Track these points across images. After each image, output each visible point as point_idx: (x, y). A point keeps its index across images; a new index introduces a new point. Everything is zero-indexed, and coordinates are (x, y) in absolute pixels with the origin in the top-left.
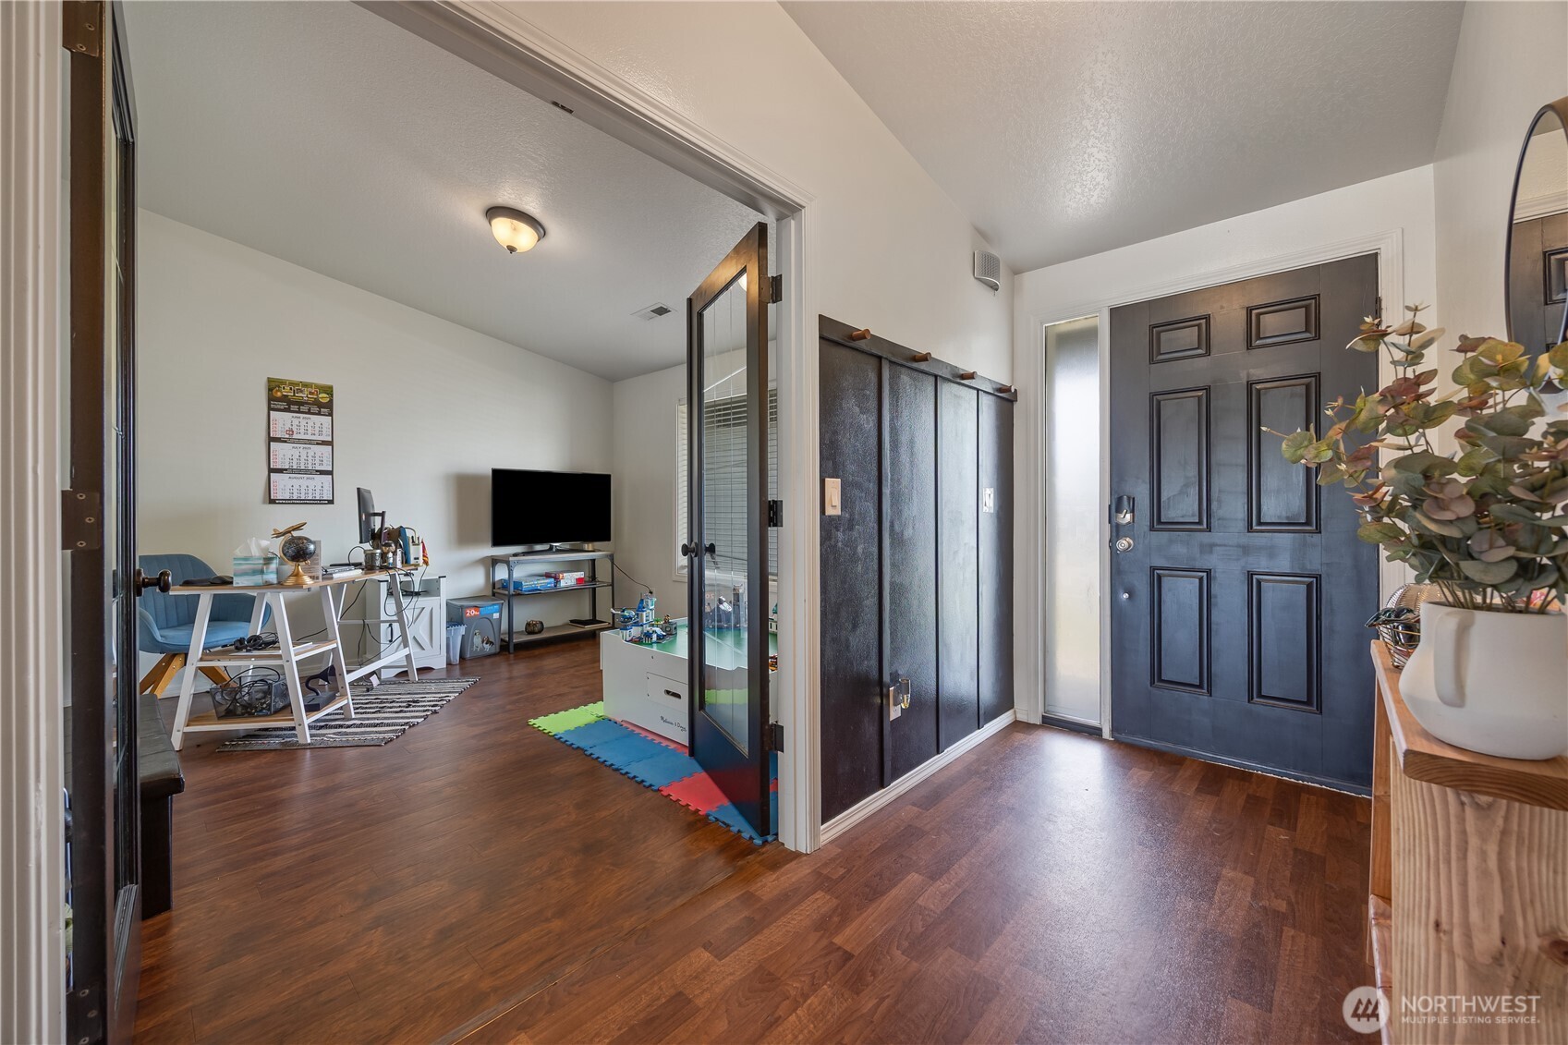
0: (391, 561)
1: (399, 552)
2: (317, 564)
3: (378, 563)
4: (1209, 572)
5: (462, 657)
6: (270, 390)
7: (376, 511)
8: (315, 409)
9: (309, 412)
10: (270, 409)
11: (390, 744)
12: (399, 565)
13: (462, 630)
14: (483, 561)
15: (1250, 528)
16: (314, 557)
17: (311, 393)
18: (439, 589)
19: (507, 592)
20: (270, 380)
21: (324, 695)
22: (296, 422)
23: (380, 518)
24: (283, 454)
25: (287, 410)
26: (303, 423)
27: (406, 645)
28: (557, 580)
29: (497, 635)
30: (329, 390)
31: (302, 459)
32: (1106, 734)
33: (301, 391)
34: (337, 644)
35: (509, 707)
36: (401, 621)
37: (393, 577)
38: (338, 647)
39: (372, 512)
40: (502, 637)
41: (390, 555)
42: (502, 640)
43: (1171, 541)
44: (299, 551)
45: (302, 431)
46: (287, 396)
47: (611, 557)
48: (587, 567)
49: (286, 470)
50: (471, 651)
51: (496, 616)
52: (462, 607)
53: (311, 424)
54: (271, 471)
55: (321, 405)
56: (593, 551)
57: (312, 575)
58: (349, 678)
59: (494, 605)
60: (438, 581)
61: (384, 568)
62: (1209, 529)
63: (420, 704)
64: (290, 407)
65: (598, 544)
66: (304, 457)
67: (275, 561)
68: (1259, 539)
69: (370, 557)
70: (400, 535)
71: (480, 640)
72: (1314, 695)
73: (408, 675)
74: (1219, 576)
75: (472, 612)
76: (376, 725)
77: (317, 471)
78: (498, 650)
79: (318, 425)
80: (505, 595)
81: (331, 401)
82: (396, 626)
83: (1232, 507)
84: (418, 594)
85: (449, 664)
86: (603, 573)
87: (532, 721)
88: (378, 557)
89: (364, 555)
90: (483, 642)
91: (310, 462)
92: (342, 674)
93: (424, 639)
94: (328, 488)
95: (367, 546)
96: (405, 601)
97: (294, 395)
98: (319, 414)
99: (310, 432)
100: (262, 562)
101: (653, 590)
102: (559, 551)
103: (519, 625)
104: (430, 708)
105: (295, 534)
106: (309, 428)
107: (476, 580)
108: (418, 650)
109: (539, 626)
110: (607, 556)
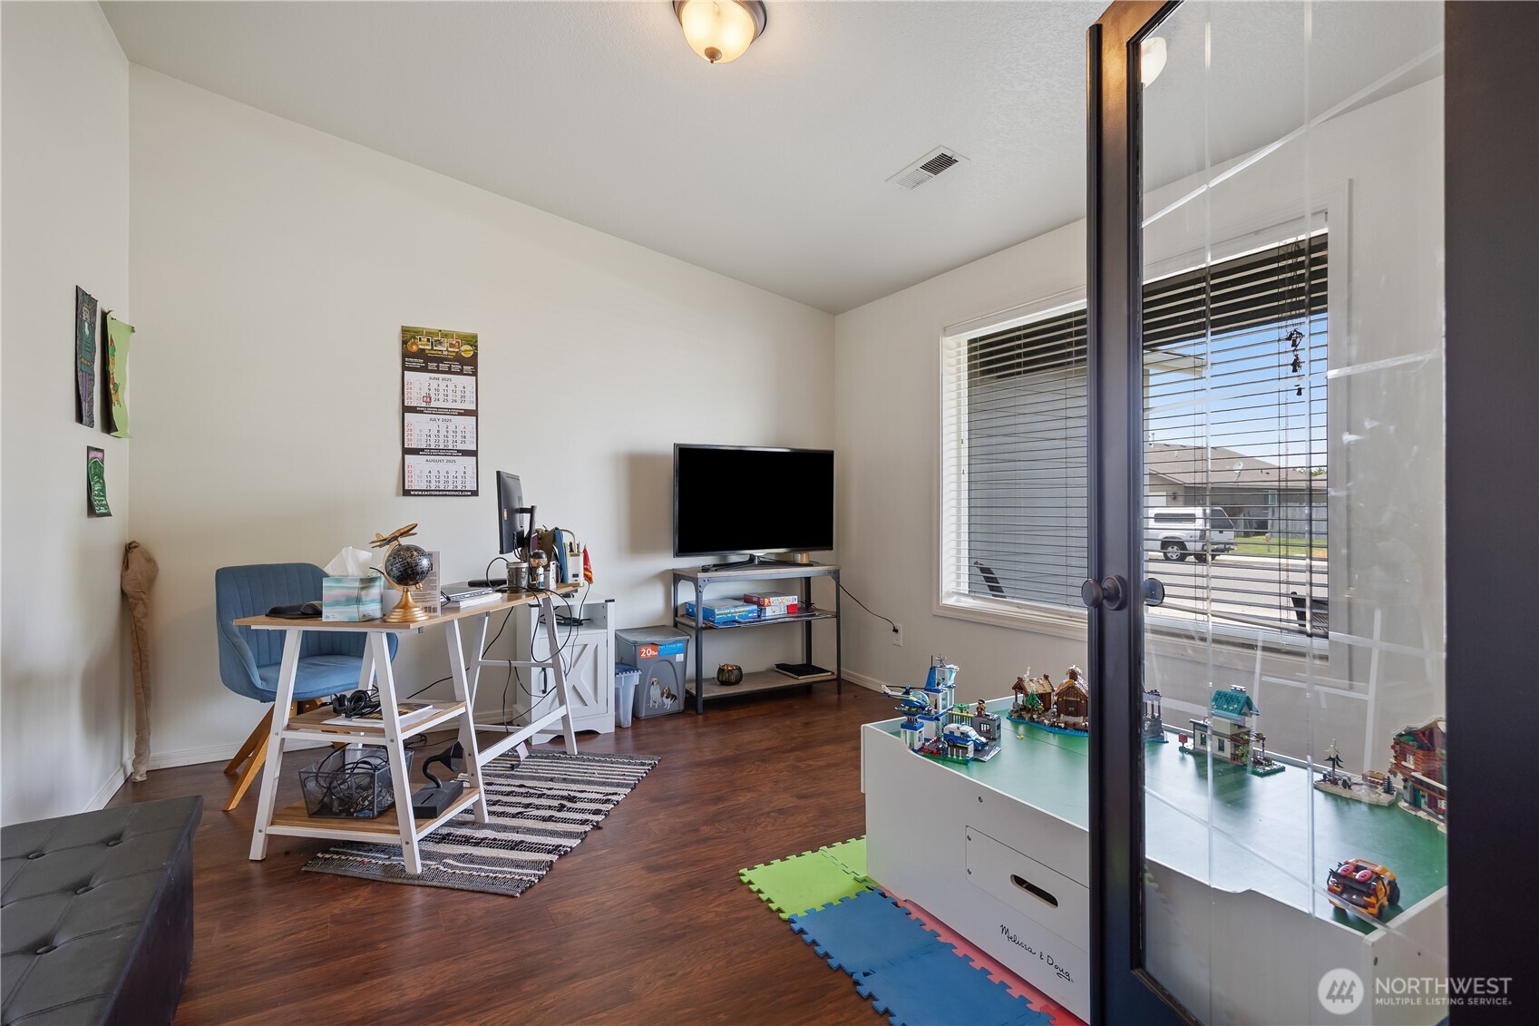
0: (542, 579)
1: (553, 567)
2: (434, 588)
3: (524, 583)
5: (635, 716)
6: (405, 343)
7: (524, 507)
8: (456, 367)
9: (449, 372)
10: (405, 368)
11: (529, 892)
12: (553, 585)
13: (635, 678)
14: (661, 576)
16: (430, 577)
17: (452, 345)
18: (605, 617)
19: (694, 624)
20: (405, 330)
21: (446, 787)
22: (434, 384)
23: (529, 515)
24: (421, 429)
25: (424, 369)
26: (443, 386)
27: (562, 702)
28: (761, 607)
29: (680, 687)
30: (472, 341)
31: (441, 434)
33: (441, 343)
34: (467, 708)
35: (706, 830)
36: (556, 666)
37: (547, 600)
38: (466, 713)
39: (517, 506)
40: (688, 686)
41: (541, 570)
42: (687, 692)
44: (407, 570)
45: (441, 397)
46: (424, 350)
47: (836, 575)
48: (798, 587)
49: (423, 450)
50: (647, 707)
51: (680, 657)
52: (635, 644)
53: (451, 387)
54: (406, 451)
55: (463, 361)
56: (810, 566)
57: (428, 605)
58: (483, 758)
59: (676, 642)
60: (604, 606)
61: (533, 589)
63: (579, 805)
64: (427, 365)
65: (815, 555)
66: (443, 432)
67: (377, 583)
69: (515, 573)
70: (554, 541)
71: (659, 692)
73: (564, 742)
75: (648, 652)
76: (514, 846)
77: (459, 451)
78: (682, 708)
79: (460, 388)
80: (691, 627)
81: (475, 355)
82: (550, 671)
84: (577, 623)
85: (618, 726)
86: (824, 597)
87: (747, 875)
88: (525, 575)
89: (506, 571)
90: (662, 696)
91: (450, 439)
92: (471, 755)
93: (586, 688)
94: (472, 475)
95: (512, 557)
96: (561, 635)
97: (432, 349)
98: (461, 373)
99: (450, 398)
100: (357, 584)
101: (899, 626)
102: (765, 564)
103: (710, 670)
104: (591, 817)
105: (404, 541)
106: (450, 393)
107: (652, 605)
108: (578, 705)
109: (736, 672)
110: (829, 572)
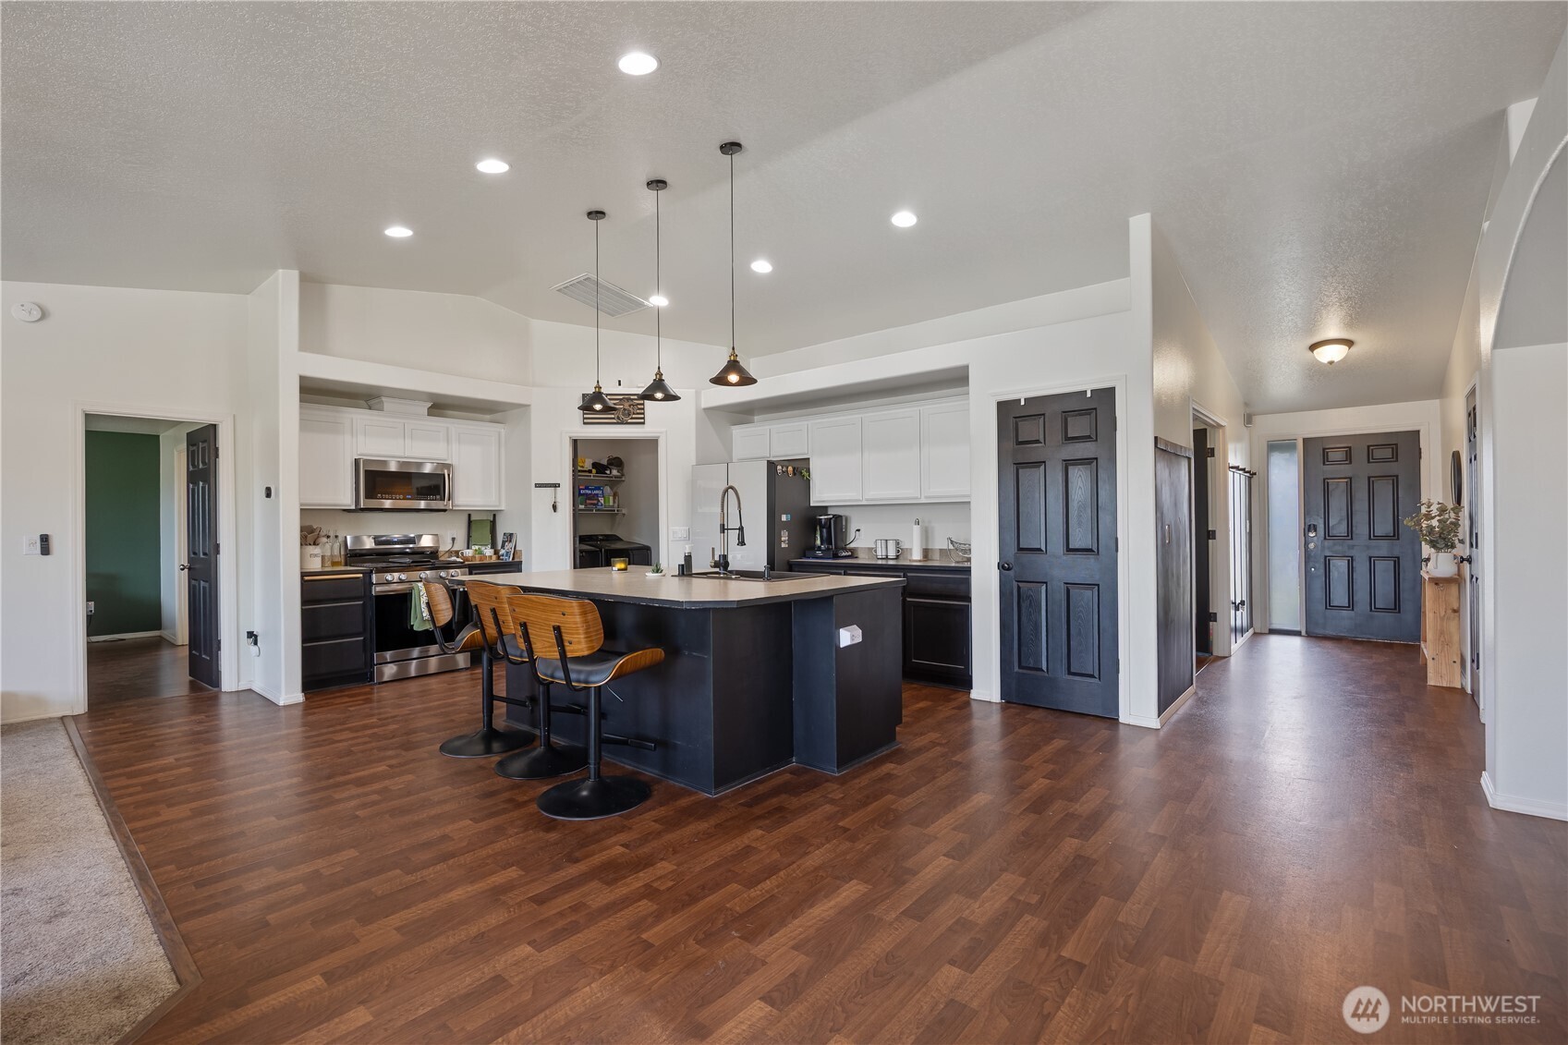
4: (1352, 557)
15: (1370, 538)
32: (1304, 633)
43: (1335, 544)
62: (1352, 539)
68: (1373, 543)
72: (1397, 607)
74: (1357, 559)
83: (1361, 528)
